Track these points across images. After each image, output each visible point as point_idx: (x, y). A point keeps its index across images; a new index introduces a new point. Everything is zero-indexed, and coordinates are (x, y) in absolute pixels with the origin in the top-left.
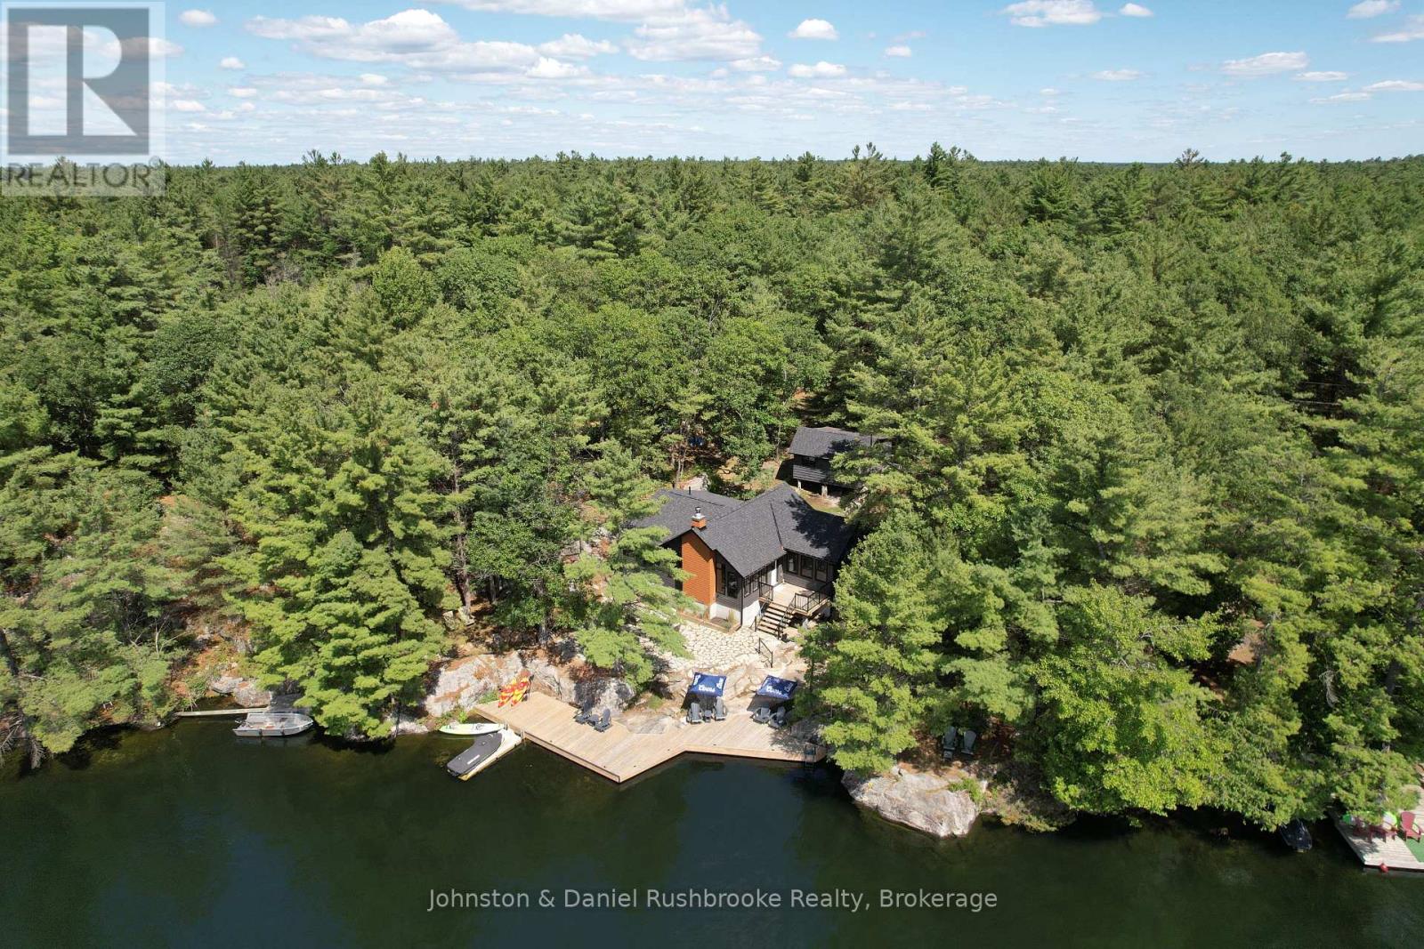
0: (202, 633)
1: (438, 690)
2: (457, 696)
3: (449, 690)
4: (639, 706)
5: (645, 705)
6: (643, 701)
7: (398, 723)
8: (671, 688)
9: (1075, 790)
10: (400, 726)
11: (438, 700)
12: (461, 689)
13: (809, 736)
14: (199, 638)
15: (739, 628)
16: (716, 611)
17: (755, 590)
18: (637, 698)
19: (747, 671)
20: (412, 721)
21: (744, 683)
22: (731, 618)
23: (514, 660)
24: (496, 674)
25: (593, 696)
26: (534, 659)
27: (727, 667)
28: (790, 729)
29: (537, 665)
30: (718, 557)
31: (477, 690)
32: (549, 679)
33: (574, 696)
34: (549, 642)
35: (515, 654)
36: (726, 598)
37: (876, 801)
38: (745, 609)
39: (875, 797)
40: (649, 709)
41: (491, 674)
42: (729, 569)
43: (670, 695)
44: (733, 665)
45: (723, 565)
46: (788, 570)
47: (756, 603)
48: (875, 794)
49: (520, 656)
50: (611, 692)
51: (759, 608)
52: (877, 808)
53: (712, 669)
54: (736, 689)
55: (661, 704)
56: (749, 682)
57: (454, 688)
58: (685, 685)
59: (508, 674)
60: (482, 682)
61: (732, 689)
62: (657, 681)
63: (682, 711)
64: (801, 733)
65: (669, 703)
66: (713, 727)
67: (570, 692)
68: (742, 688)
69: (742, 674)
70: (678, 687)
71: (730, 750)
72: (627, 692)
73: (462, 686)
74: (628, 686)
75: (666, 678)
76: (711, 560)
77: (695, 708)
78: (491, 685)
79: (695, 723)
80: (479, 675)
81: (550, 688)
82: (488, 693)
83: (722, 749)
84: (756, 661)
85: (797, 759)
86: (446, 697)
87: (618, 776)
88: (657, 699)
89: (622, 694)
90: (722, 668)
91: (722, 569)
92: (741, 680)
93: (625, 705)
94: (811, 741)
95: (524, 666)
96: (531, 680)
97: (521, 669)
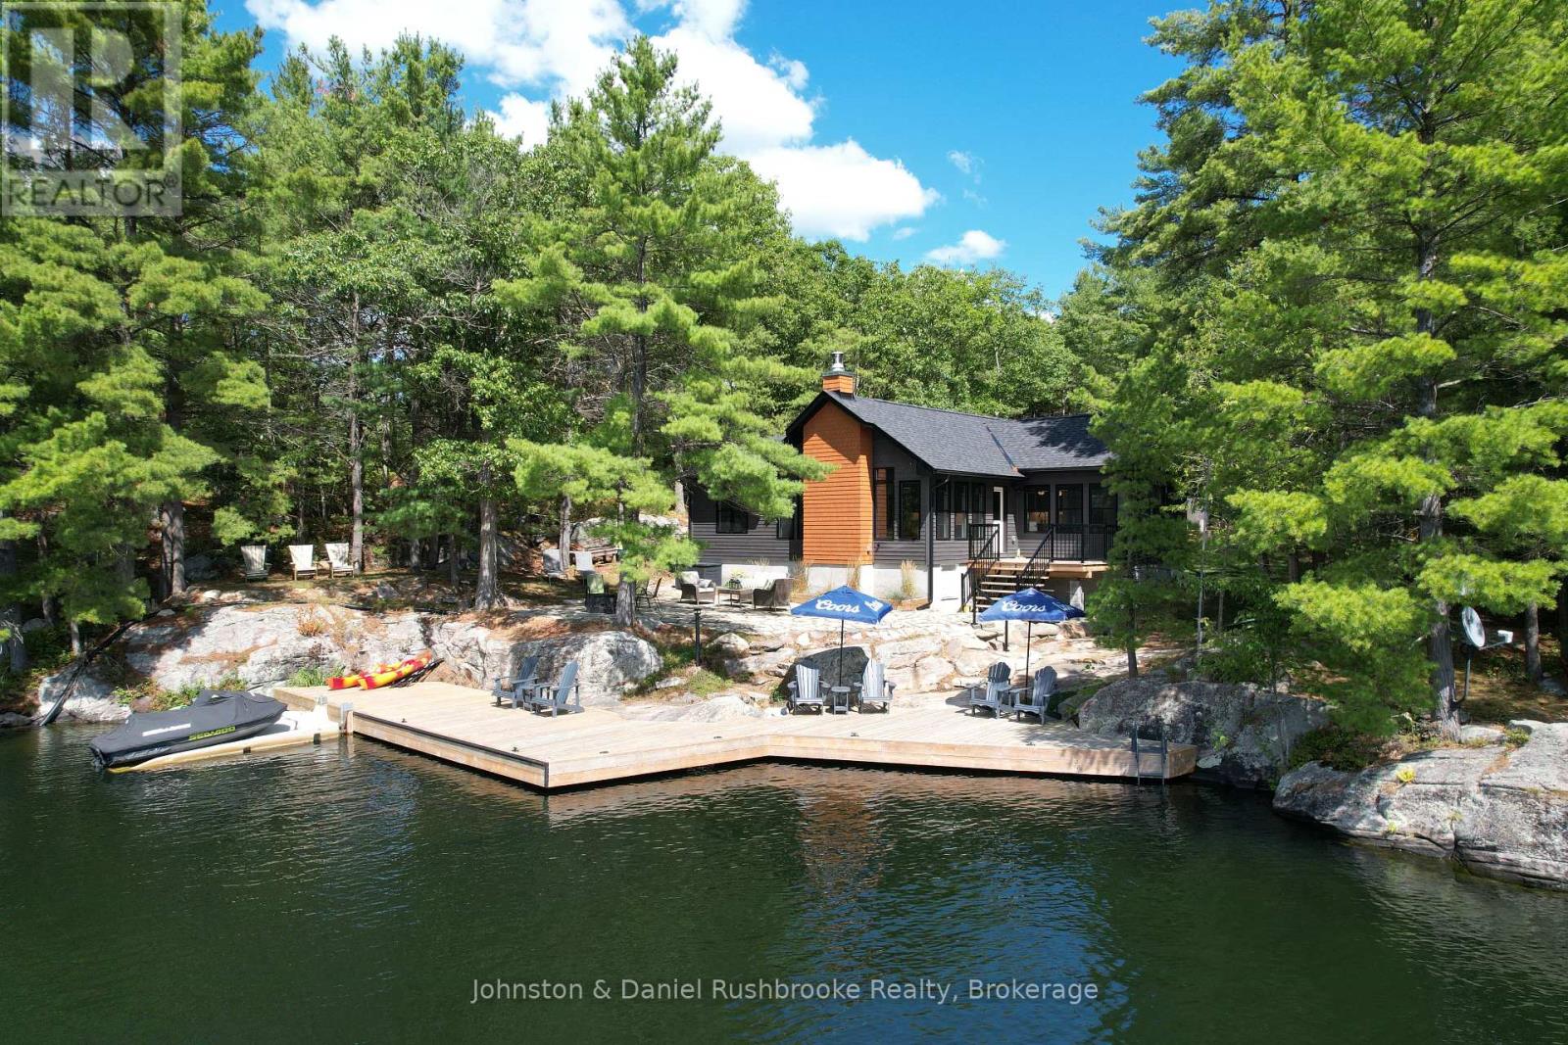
1: (196, 642)
2: (240, 660)
3: (222, 647)
4: (666, 691)
5: (680, 690)
6: (675, 681)
7: (67, 694)
8: (751, 664)
10: (69, 704)
11: (185, 662)
12: (256, 649)
13: (1137, 723)
15: (926, 607)
16: (875, 580)
17: (958, 537)
18: (660, 676)
19: (945, 648)
20: (105, 695)
21: (937, 669)
22: (907, 588)
23: (405, 625)
24: (354, 642)
25: (550, 659)
26: (448, 625)
27: (895, 635)
28: (1075, 720)
29: (452, 633)
30: (877, 443)
31: (290, 653)
32: (468, 653)
33: (508, 667)
34: (496, 606)
35: (411, 617)
36: (897, 545)
37: (1447, 821)
38: (937, 571)
39: (1443, 810)
40: (688, 696)
41: (341, 640)
42: (903, 473)
43: (746, 678)
44: (910, 631)
45: (890, 471)
46: (1026, 530)
47: (964, 570)
48: (1441, 796)
49: (425, 622)
50: (596, 652)
51: (967, 580)
52: (1459, 845)
53: (858, 634)
54: (916, 674)
55: (722, 688)
56: (950, 669)
57: (241, 645)
58: (786, 656)
59: (385, 649)
60: (309, 643)
61: (908, 673)
62: (719, 648)
63: (774, 700)
64: (1113, 721)
65: (743, 688)
66: (853, 719)
67: (502, 659)
68: (934, 679)
69: (934, 648)
70: (771, 661)
71: (898, 746)
72: (637, 657)
73: (261, 642)
74: (643, 644)
75: (740, 643)
76: (863, 459)
77: (807, 677)
78: (336, 656)
79: (805, 710)
80: (308, 633)
81: (469, 675)
82: (324, 669)
83: (871, 747)
84: (968, 636)
85: (1105, 772)
86: (214, 657)
87: (544, 766)
88: (712, 678)
89: (624, 659)
90: (884, 635)
91: (889, 481)
92: (931, 660)
93: (629, 686)
94: (1143, 733)
95: (428, 642)
96: (432, 668)
97: (418, 646)
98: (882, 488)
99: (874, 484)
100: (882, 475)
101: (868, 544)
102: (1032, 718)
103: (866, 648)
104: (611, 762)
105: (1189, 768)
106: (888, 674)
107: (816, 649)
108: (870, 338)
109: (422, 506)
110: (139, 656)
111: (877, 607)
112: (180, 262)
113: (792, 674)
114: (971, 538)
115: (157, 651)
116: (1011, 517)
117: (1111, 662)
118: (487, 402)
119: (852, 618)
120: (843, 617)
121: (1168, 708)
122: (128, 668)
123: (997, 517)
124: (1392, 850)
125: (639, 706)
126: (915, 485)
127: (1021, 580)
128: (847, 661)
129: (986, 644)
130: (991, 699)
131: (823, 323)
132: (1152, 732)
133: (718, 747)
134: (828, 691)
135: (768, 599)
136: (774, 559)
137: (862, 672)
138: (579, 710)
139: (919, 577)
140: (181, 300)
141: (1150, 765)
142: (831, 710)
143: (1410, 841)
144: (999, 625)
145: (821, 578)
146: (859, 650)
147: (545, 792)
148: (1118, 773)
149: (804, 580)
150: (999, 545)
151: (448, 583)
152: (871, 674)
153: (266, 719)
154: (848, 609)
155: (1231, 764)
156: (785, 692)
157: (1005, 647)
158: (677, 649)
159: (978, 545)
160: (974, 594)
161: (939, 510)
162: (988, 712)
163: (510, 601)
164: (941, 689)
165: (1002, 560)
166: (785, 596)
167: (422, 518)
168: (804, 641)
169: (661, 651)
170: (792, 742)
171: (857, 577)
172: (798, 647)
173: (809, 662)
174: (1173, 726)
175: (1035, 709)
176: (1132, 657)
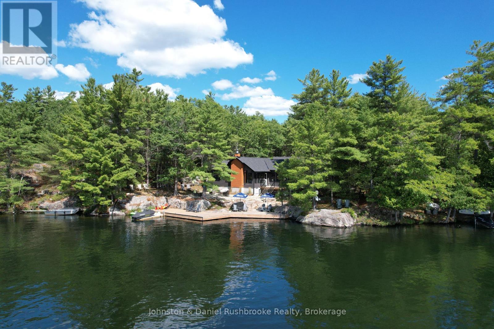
0: (40, 192)
1: (131, 202)
2: (139, 205)
3: (136, 203)
4: (212, 209)
5: (215, 209)
6: (214, 207)
7: (113, 211)
8: (225, 205)
9: (394, 200)
10: (114, 212)
11: (130, 205)
12: (141, 203)
13: (282, 212)
14: (39, 194)
15: (253, 195)
16: (244, 190)
17: (259, 183)
18: (212, 206)
19: (256, 202)
20: (119, 211)
21: (255, 205)
22: (250, 192)
23: (163, 199)
24: (155, 202)
25: (194, 204)
26: (171, 199)
27: (248, 200)
28: (274, 212)
29: (172, 200)
30: (244, 166)
31: (147, 204)
32: (176, 204)
33: (186, 206)
34: (178, 195)
35: (164, 197)
36: (248, 184)
37: (311, 220)
38: (255, 189)
39: (310, 219)
40: (216, 209)
41: (154, 201)
42: (249, 172)
43: (225, 207)
44: (250, 199)
45: (247, 171)
46: (271, 181)
47: (259, 188)
48: (311, 217)
49: (166, 198)
50: (201, 202)
51: (260, 190)
52: (312, 223)
53: (243, 200)
54: (251, 206)
55: (221, 208)
56: (257, 205)
57: (138, 202)
58: (231, 203)
59: (160, 203)
60: (149, 202)
61: (250, 206)
62: (220, 202)
63: (230, 210)
64: (279, 212)
65: (225, 208)
66: (242, 212)
67: (185, 204)
68: (254, 207)
69: (254, 202)
70: (228, 204)
71: (249, 215)
72: (207, 204)
73: (141, 202)
74: (208, 202)
75: (223, 201)
76: (242, 169)
77: (235, 206)
78: (153, 204)
79: (235, 211)
80: (149, 200)
81: (177, 207)
82: (152, 206)
83: (246, 215)
84: (260, 200)
85: (277, 218)
86: (134, 205)
87: (202, 218)
88: (220, 207)
89: (206, 204)
90: (246, 200)
91: (247, 173)
92: (254, 204)
93: (207, 208)
94: (282, 213)
95: (167, 202)
96: (169, 206)
97: (165, 203)
98: (245, 174)
99: (244, 173)
100: (245, 172)
101: (243, 184)
102: (268, 211)
103: (244, 202)
104: (210, 217)
105: (288, 217)
106: (247, 206)
107: (235, 202)
108: (242, 138)
109: (166, 178)
110: (122, 204)
111: (245, 196)
112: (132, 140)
113: (232, 206)
114: (261, 183)
115: (125, 204)
116: (268, 178)
117: (279, 203)
118: (181, 162)
119: (242, 197)
120: (241, 197)
121: (286, 210)
122: (121, 207)
123: (266, 179)
124: (306, 224)
125: (209, 211)
126: (251, 174)
127: (269, 190)
128: (241, 204)
129: (262, 201)
130: (262, 209)
131: (232, 135)
132: (284, 213)
133: (224, 216)
134: (239, 208)
135: (226, 194)
136: (225, 186)
137: (243, 205)
138: (200, 211)
139: (252, 190)
140: (134, 147)
141: (282, 217)
142: (239, 211)
143: (307, 223)
144: (265, 198)
145: (234, 190)
146: (243, 202)
147: (203, 221)
148: (278, 218)
149: (231, 190)
150: (266, 184)
151: (167, 191)
152: (245, 206)
153: (152, 213)
154: (241, 196)
155: (293, 216)
156: (232, 208)
157: (266, 202)
158: (213, 202)
159: (262, 184)
160: (261, 193)
161: (255, 178)
162: (262, 211)
163: (180, 194)
164: (255, 208)
165: (266, 187)
166: (229, 193)
167: (166, 180)
168: (233, 201)
169: (211, 203)
170: (234, 215)
171: (241, 189)
172: (232, 202)
173: (235, 204)
174: (287, 212)
175: (268, 210)
176: (282, 203)
